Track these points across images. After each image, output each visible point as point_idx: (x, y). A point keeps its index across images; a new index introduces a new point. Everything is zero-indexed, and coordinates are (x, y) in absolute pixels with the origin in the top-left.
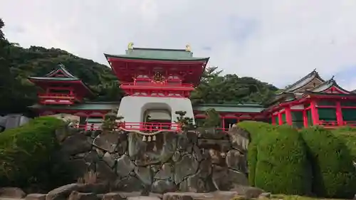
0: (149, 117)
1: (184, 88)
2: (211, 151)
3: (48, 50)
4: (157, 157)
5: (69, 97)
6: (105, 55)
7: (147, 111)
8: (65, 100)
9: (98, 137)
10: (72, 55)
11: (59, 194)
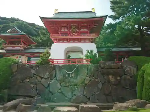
0: (70, 56)
1: (91, 37)
2: (110, 77)
3: (9, 19)
4: (75, 81)
5: (20, 45)
6: (40, 17)
7: (68, 52)
8: (18, 47)
9: (37, 68)
10: (22, 21)
11: (11, 105)
